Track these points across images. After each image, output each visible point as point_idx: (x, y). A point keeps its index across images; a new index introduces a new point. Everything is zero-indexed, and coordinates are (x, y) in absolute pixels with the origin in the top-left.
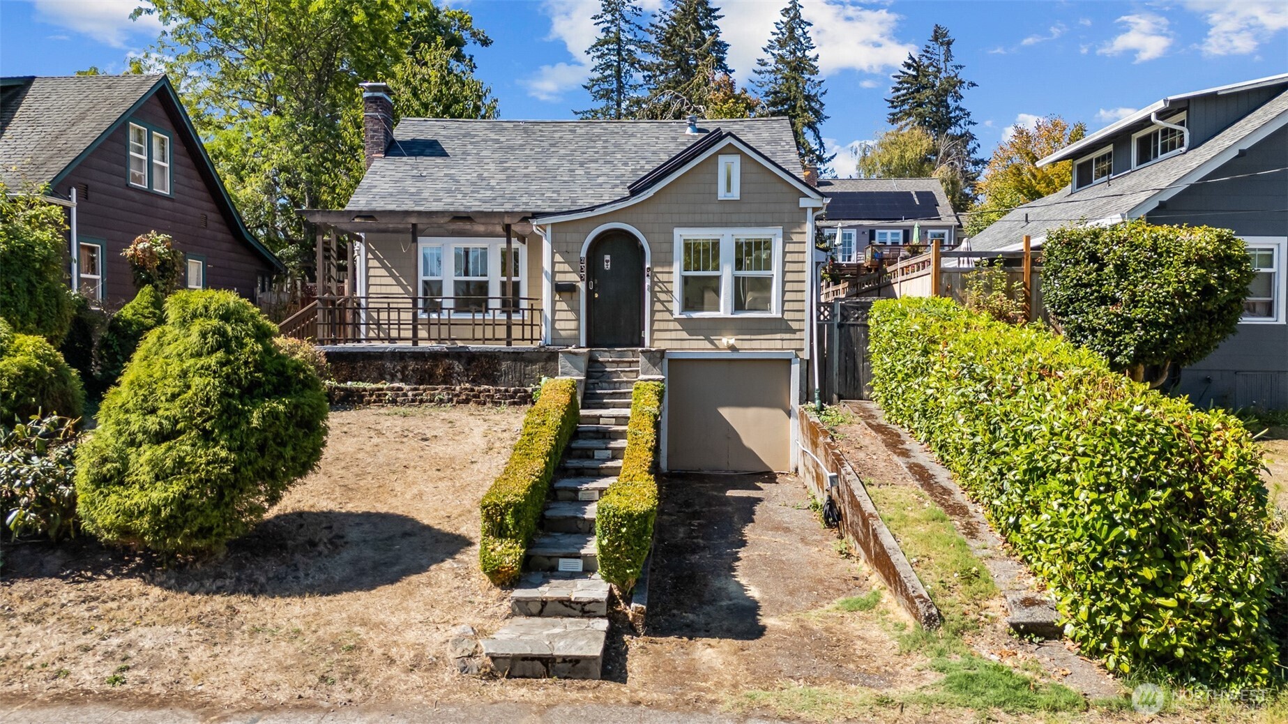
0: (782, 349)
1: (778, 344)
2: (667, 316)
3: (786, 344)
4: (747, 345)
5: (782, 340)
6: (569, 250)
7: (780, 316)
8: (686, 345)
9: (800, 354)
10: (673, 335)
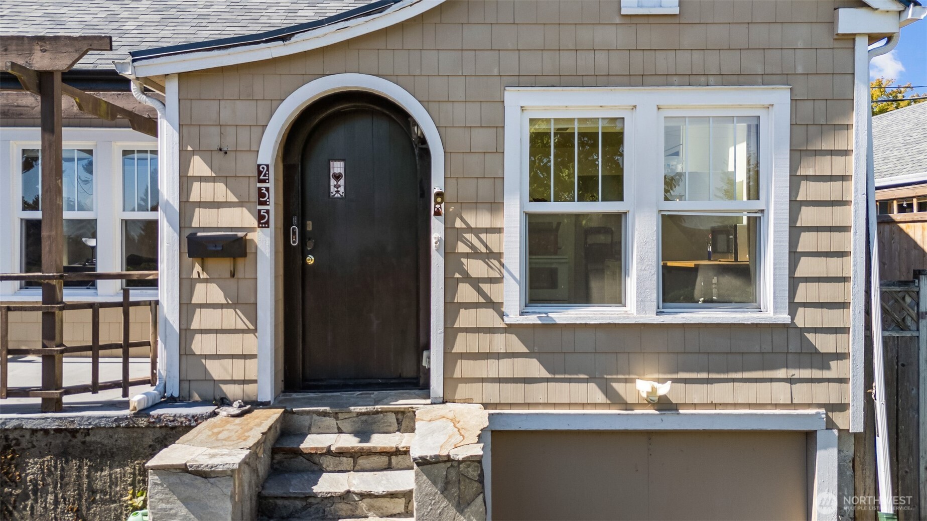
0: (792, 405)
1: (781, 392)
2: (487, 317)
3: (802, 393)
4: (697, 393)
5: (791, 381)
6: (229, 144)
7: (784, 317)
8: (538, 392)
9: (839, 419)
10: (504, 368)
